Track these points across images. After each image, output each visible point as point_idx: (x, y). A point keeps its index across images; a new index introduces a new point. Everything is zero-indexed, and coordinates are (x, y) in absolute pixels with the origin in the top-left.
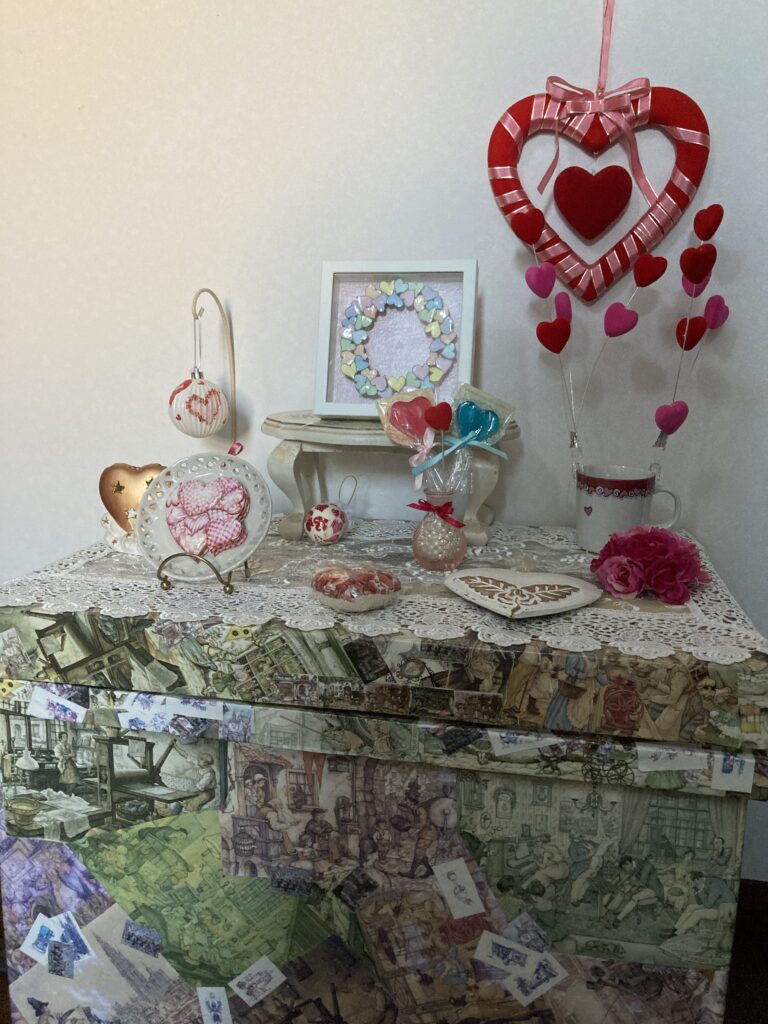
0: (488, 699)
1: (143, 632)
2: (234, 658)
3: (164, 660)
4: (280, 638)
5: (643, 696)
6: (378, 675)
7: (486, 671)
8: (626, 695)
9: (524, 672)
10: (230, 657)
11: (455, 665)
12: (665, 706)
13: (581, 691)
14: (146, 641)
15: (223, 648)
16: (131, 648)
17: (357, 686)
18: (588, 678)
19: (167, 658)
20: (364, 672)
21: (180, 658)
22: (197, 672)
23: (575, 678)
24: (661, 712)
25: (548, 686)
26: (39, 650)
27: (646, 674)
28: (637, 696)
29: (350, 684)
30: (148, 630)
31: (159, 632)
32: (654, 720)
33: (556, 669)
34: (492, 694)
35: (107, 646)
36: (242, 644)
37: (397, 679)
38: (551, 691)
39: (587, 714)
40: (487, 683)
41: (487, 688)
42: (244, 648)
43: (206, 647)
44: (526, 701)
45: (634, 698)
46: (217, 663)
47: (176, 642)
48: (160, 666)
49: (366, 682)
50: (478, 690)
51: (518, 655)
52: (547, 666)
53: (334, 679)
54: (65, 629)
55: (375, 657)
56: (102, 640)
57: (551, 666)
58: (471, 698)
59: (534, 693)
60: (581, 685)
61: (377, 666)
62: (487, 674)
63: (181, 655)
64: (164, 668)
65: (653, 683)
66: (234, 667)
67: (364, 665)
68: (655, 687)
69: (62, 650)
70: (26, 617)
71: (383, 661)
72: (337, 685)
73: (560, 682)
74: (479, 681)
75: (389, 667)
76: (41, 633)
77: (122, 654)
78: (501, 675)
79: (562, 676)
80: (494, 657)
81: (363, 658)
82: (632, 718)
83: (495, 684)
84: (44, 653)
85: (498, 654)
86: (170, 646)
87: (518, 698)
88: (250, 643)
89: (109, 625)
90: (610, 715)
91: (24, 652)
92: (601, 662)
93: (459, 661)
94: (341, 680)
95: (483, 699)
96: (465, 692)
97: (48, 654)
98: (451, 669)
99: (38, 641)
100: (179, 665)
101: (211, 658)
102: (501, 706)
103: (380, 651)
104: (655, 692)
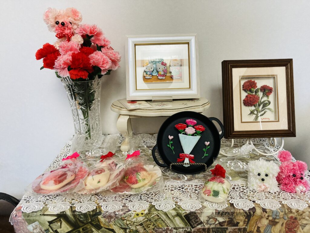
0: (241, 229)
1: (97, 217)
2: (138, 224)
3: (107, 227)
4: (157, 215)
5: (299, 222)
6: (198, 225)
8: (293, 222)
9: (256, 218)
10: (136, 224)
11: (229, 218)
13: (277, 223)
14: (99, 221)
15: (133, 221)
16: (92, 224)
17: (189, 229)
18: (281, 218)
19: (109, 226)
20: (192, 224)
21: (114, 226)
22: (122, 230)
23: (275, 219)
24: (305, 226)
25: (265, 222)
26: (50, 229)
27: (301, 215)
28: (298, 222)
29: (186, 229)
30: (100, 217)
31: (104, 217)
33: (268, 216)
34: (243, 227)
35: (81, 224)
36: (141, 219)
37: (205, 225)
38: (266, 224)
39: (279, 230)
40: (241, 223)
41: (241, 225)
42: (141, 220)
43: (125, 221)
44: (256, 228)
45: (296, 223)
46: (130, 226)
47: (112, 220)
48: (106, 230)
49: (193, 228)
50: (238, 226)
52: (265, 215)
53: (180, 228)
54: (61, 220)
55: (197, 219)
56: (79, 222)
57: (267, 215)
58: (235, 229)
59: (259, 225)
60: (277, 221)
61: (197, 222)
62: (241, 220)
63: (115, 225)
64: (107, 230)
66: (138, 227)
67: (192, 222)
68: (304, 218)
69: (61, 228)
70: (43, 217)
71: (200, 220)
72: (181, 230)
73: (269, 220)
74: (238, 223)
75: (203, 221)
76: (50, 223)
77: (88, 227)
78: (247, 220)
79: (270, 218)
80: (245, 214)
81: (192, 219)
82: (295, 229)
84: (53, 230)
86: (110, 222)
87: (253, 228)
88: (144, 218)
89: (82, 216)
91: (43, 230)
92: (285, 212)
93: (231, 217)
94: (183, 228)
95: (240, 229)
96: (233, 227)
97: (54, 230)
98: (227, 220)
99: (49, 225)
100: (114, 229)
101: (127, 225)
102: (246, 231)
103: (199, 216)
104: (304, 220)
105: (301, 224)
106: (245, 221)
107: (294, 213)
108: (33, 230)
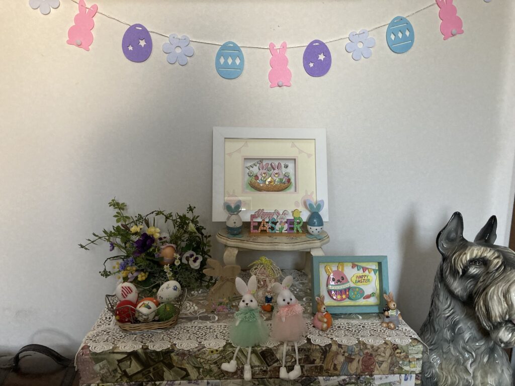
0: (318, 367)
1: (170, 355)
2: (212, 362)
3: (180, 366)
4: (232, 352)
5: (376, 359)
6: (274, 363)
7: (317, 356)
8: (370, 359)
9: (332, 355)
10: (210, 362)
11: (305, 355)
12: (383, 361)
13: (354, 359)
14: (171, 358)
15: (207, 358)
16: (164, 363)
17: (265, 368)
18: (356, 354)
20: (268, 362)
21: (187, 365)
22: (195, 370)
23: (351, 355)
24: (382, 364)
25: (341, 359)
26: (118, 369)
27: (377, 350)
28: (374, 359)
29: (262, 368)
30: (172, 354)
31: (177, 354)
32: (380, 367)
33: (344, 352)
34: (320, 364)
35: (152, 363)
36: (215, 356)
38: (342, 360)
39: (355, 368)
40: (318, 361)
41: (318, 362)
42: (216, 358)
43: (199, 359)
46: (204, 365)
47: (185, 358)
48: (178, 369)
49: (269, 366)
50: (314, 364)
51: (330, 349)
52: (340, 351)
53: (256, 366)
54: (132, 358)
55: (273, 356)
56: (149, 360)
57: (342, 351)
58: (312, 367)
59: (336, 362)
60: (353, 357)
61: (274, 359)
63: (188, 363)
64: (180, 370)
65: (379, 353)
66: (212, 366)
67: (268, 359)
68: (380, 355)
69: (130, 367)
70: (112, 355)
71: (276, 357)
72: (257, 368)
73: (345, 357)
75: (279, 359)
76: (120, 361)
77: (160, 366)
78: (323, 357)
79: (346, 354)
80: (321, 350)
81: (267, 357)
82: (372, 367)
83: (321, 360)
84: (121, 370)
85: (322, 349)
86: (182, 360)
88: (219, 355)
89: (153, 354)
90: (364, 367)
91: (110, 370)
92: (360, 348)
93: (307, 354)
94: (259, 366)
95: (316, 367)
96: (309, 365)
97: (123, 370)
98: (304, 357)
99: (118, 365)
100: (187, 368)
101: (201, 363)
102: (323, 369)
103: (275, 353)
104: (380, 357)
105: (377, 361)
106: (321, 358)
107: (369, 349)
108: (100, 370)
